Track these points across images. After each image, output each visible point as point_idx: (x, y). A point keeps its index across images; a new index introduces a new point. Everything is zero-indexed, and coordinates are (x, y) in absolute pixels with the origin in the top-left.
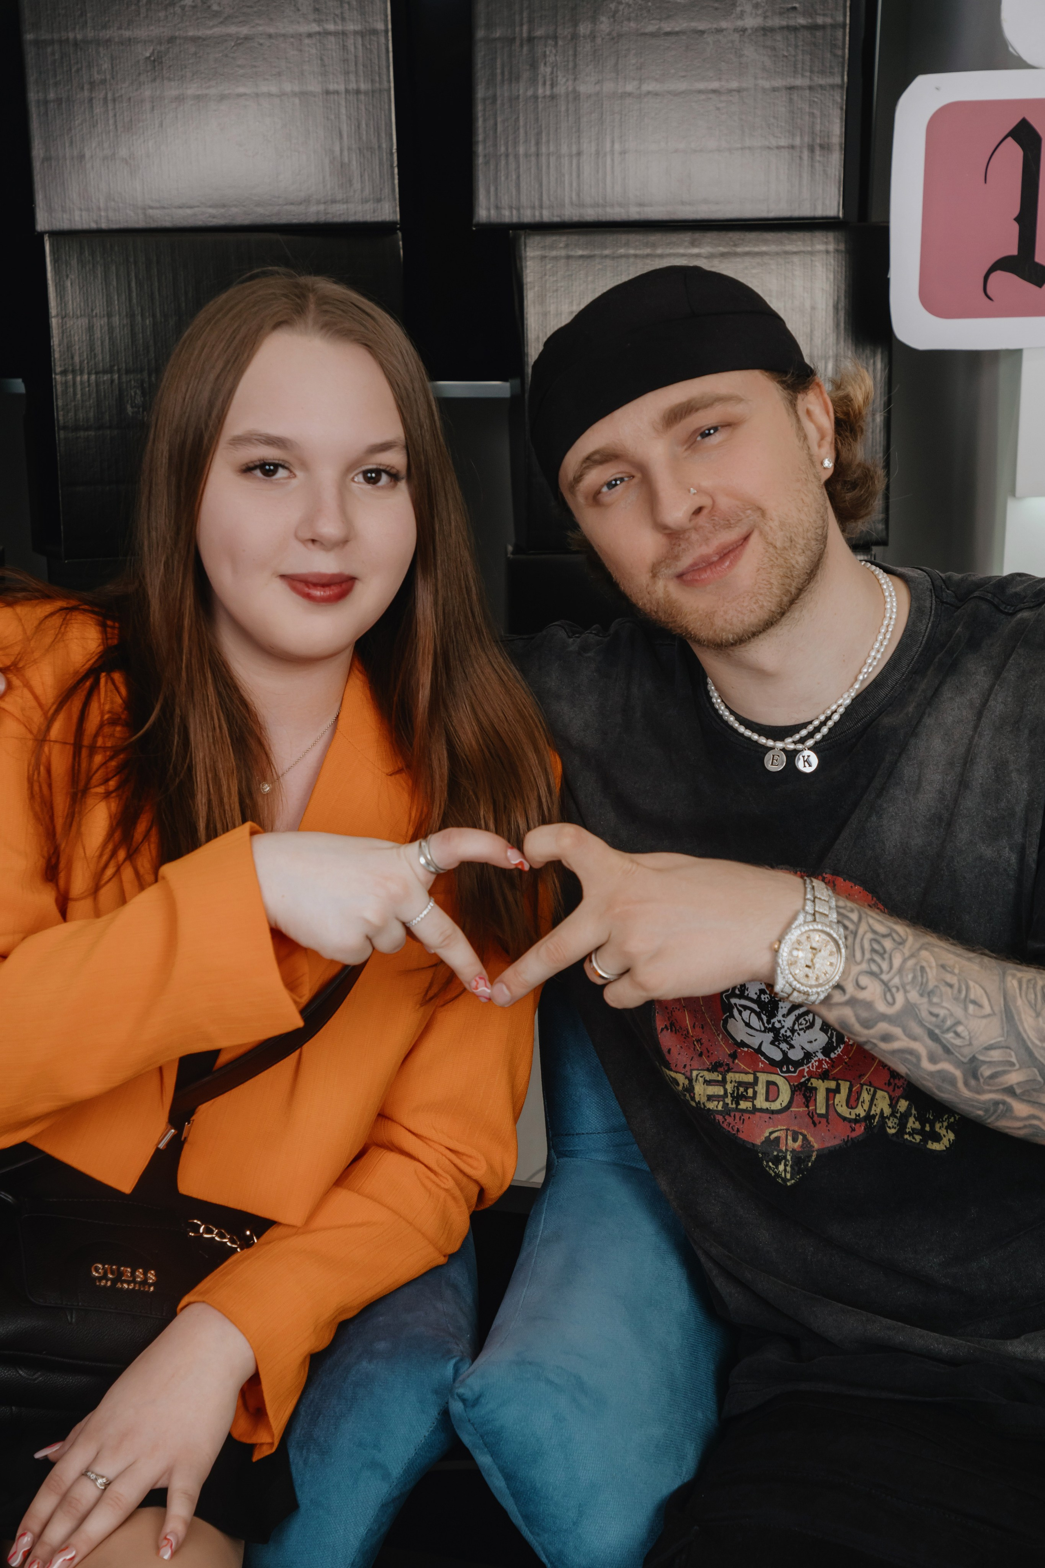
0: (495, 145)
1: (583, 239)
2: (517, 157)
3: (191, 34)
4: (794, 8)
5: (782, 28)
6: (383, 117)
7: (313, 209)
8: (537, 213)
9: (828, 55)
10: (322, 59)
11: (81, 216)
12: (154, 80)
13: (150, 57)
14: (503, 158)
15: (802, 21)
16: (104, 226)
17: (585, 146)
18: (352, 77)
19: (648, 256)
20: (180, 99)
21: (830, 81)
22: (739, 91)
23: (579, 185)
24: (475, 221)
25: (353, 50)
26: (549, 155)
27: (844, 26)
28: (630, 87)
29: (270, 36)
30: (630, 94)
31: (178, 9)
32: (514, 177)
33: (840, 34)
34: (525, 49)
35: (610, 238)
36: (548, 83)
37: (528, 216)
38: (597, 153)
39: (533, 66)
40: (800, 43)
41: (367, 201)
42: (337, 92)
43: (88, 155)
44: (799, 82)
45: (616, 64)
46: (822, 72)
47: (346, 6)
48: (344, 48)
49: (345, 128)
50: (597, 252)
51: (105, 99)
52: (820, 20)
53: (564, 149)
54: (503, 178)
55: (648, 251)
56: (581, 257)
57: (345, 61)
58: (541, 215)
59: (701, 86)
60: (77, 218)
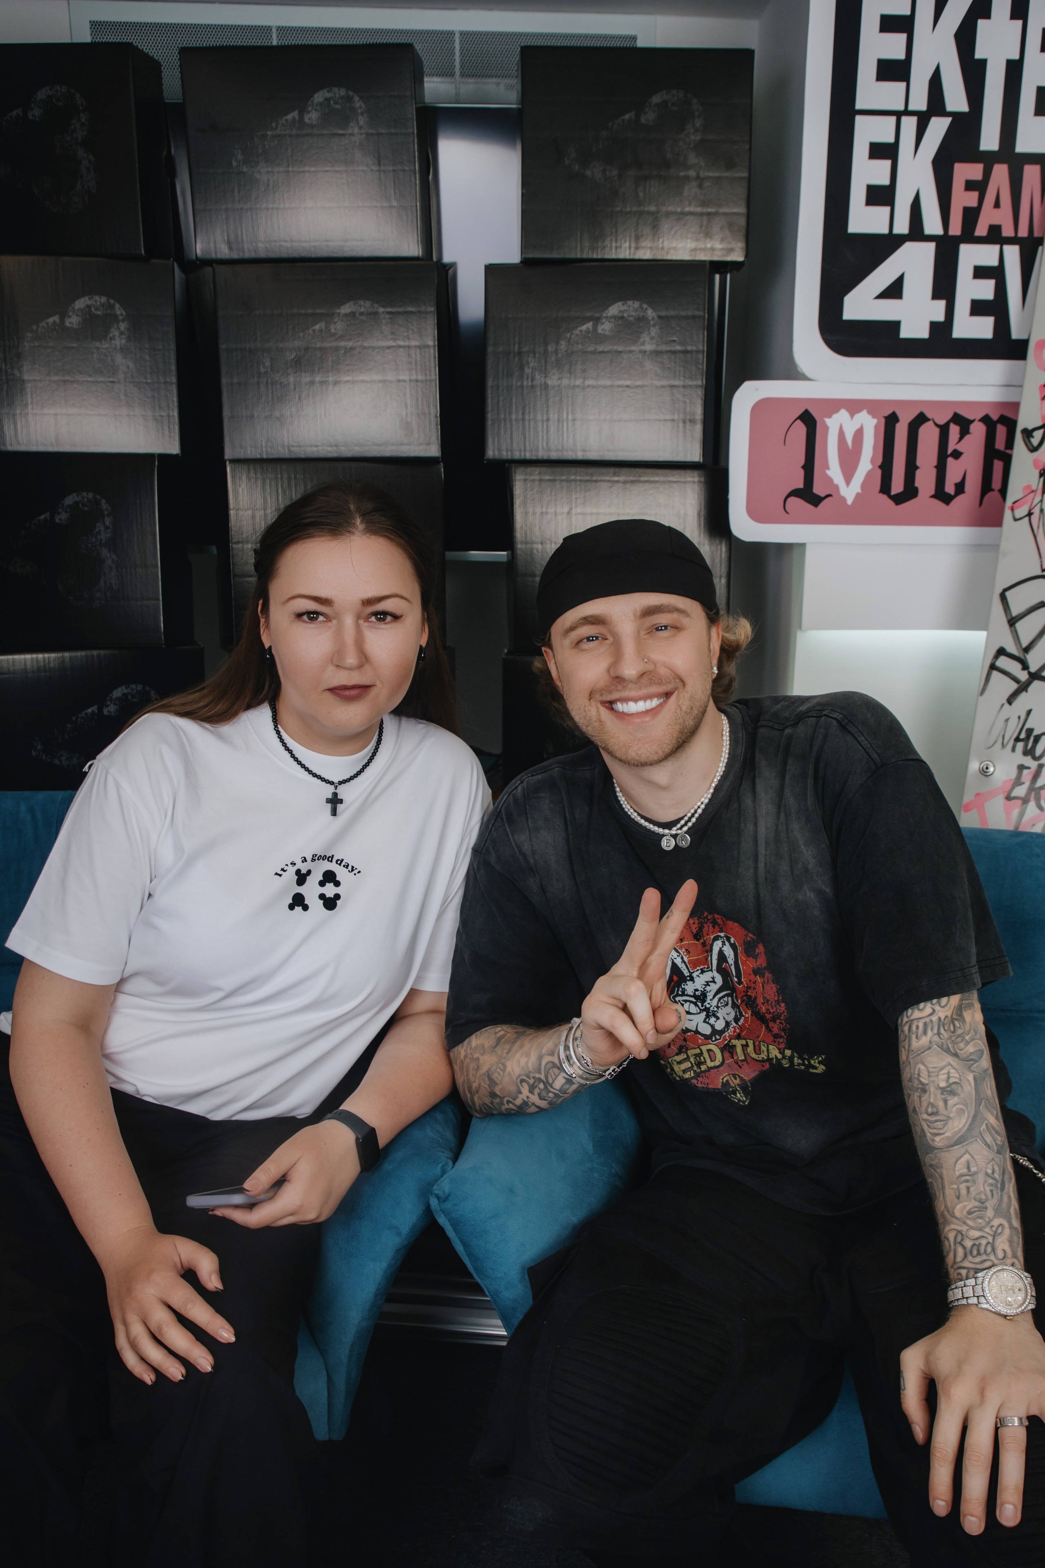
0: (498, 413)
1: (549, 470)
2: (511, 420)
3: (318, 346)
4: (674, 341)
5: (667, 352)
6: (432, 395)
7: (389, 448)
8: (523, 454)
9: (694, 368)
10: (395, 361)
11: (251, 451)
12: (296, 372)
13: (294, 359)
14: (503, 421)
15: (678, 348)
16: (265, 456)
17: (551, 416)
18: (414, 372)
19: (587, 481)
20: (312, 383)
21: (695, 383)
22: (642, 386)
23: (547, 438)
24: (486, 457)
25: (414, 356)
26: (529, 420)
27: (703, 352)
28: (578, 382)
29: (365, 348)
30: (578, 386)
31: (311, 331)
32: (509, 433)
33: (700, 356)
34: (516, 359)
35: (566, 470)
36: (530, 378)
37: (517, 455)
38: (559, 420)
39: (522, 369)
40: (678, 361)
41: (421, 444)
42: (404, 381)
43: (256, 415)
44: (677, 383)
45: (570, 369)
46: (691, 378)
47: (411, 331)
48: (409, 356)
49: (409, 401)
50: (558, 478)
51: (267, 383)
52: (689, 348)
53: (539, 417)
54: (503, 433)
55: (588, 478)
56: (549, 480)
57: (410, 363)
58: (525, 455)
59: (620, 383)
60: (249, 452)
